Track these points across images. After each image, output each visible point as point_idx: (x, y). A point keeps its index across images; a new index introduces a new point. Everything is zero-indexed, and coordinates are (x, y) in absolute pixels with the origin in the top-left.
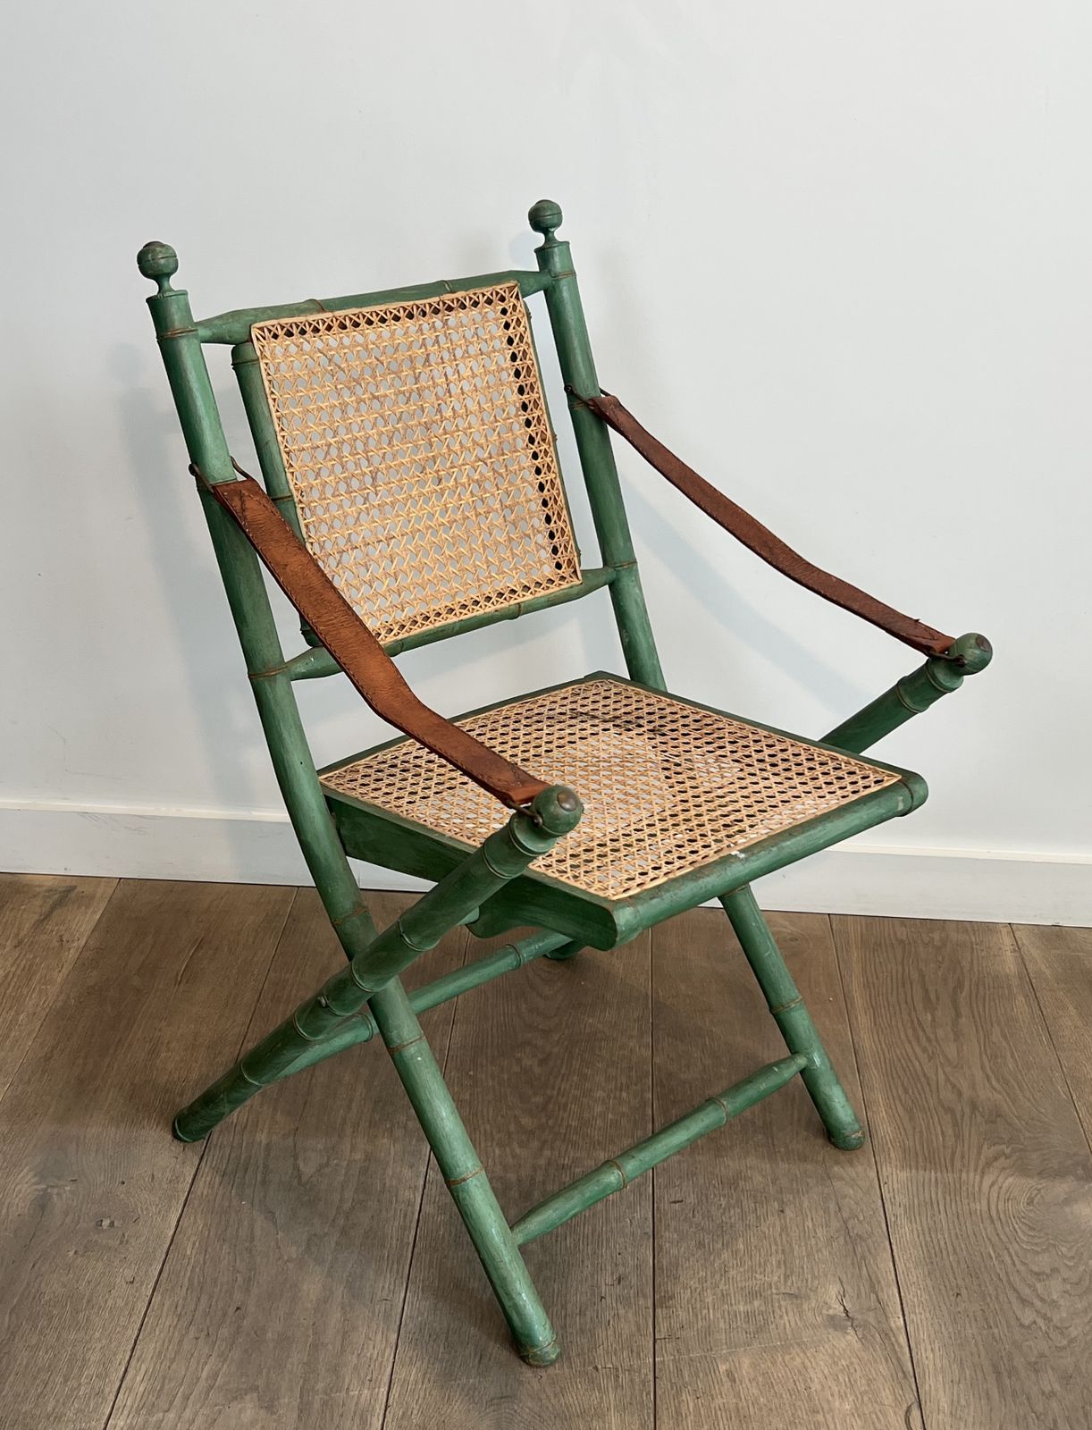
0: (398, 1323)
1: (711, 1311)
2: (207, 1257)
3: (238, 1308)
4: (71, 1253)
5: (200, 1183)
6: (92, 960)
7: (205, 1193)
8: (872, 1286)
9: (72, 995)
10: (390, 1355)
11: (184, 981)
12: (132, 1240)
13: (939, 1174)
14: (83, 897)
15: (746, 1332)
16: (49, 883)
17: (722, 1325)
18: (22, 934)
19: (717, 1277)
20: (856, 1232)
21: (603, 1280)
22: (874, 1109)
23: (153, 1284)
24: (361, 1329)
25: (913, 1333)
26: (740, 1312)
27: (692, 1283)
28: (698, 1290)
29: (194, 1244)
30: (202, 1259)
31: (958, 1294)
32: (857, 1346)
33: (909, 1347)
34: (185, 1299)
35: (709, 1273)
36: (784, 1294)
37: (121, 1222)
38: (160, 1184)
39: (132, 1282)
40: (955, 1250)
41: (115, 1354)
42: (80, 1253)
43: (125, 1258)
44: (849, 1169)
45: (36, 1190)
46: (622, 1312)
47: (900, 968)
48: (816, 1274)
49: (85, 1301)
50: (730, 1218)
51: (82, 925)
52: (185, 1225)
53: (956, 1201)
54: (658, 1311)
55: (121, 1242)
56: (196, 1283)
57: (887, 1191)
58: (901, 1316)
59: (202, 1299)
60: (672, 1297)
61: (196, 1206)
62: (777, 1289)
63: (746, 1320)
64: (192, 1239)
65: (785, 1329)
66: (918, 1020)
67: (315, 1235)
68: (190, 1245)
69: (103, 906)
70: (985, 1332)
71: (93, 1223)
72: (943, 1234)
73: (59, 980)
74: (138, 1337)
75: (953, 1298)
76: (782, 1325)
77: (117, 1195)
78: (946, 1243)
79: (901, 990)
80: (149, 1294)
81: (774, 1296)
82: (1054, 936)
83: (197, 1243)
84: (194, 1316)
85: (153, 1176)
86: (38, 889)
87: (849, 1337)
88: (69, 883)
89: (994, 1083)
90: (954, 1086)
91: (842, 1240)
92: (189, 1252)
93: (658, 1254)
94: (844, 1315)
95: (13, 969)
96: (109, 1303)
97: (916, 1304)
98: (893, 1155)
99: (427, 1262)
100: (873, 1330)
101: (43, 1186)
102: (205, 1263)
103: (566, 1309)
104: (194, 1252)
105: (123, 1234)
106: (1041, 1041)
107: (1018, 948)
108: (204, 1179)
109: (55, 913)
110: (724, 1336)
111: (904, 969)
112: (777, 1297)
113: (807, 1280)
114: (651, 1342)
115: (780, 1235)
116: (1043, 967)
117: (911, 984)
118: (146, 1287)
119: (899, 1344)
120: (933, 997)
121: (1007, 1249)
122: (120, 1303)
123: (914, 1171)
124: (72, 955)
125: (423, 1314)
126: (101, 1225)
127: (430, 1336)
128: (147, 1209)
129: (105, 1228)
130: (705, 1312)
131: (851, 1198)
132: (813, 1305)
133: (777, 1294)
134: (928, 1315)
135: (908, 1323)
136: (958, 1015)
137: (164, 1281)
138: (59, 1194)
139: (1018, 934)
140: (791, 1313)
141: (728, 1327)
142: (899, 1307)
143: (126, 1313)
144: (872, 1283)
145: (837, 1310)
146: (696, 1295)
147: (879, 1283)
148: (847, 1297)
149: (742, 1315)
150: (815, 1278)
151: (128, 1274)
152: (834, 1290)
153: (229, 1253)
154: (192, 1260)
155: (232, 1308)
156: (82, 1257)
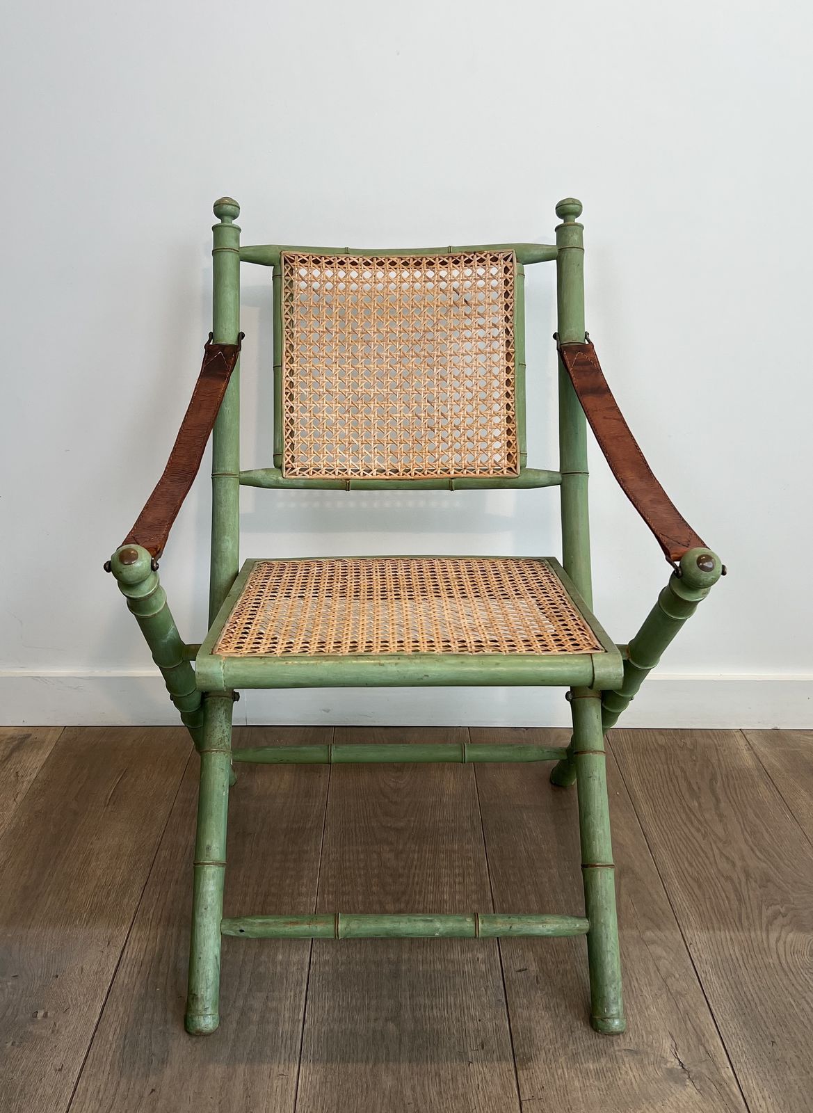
0: (294, 1097)
1: (565, 1070)
2: (126, 1041)
3: (153, 1090)
4: (9, 1045)
5: (121, 974)
6: (41, 790)
7: (126, 982)
8: (700, 1040)
9: (23, 819)
11: (112, 803)
12: (62, 1029)
13: (732, 934)
14: (36, 742)
15: (599, 1090)
16: (10, 733)
17: (577, 1084)
19: (566, 1036)
20: (675, 988)
21: (468, 1046)
22: (669, 881)
23: (78, 1071)
24: (262, 1105)
25: (743, 1082)
26: (590, 1069)
27: (545, 1044)
28: (551, 1051)
29: (115, 1030)
30: (121, 1043)
31: (773, 1042)
32: (698, 1097)
33: (743, 1095)
34: (106, 1085)
35: (558, 1034)
36: (625, 1050)
37: (54, 1012)
38: (88, 975)
39: (60, 1070)
40: (760, 1000)
42: (17, 1043)
43: (55, 1046)
44: (658, 933)
46: (488, 1077)
47: (666, 766)
48: (649, 1029)
49: (18, 1090)
50: (568, 982)
51: (33, 764)
52: (108, 1013)
53: (752, 957)
54: (520, 1072)
55: (53, 1031)
56: (116, 1067)
57: (693, 950)
58: (729, 1067)
59: (121, 1083)
60: (529, 1059)
61: (118, 994)
62: (618, 1046)
63: (597, 1077)
64: (114, 1026)
65: (632, 1084)
66: (688, 806)
68: (112, 1030)
69: (50, 748)
70: (804, 1077)
71: (29, 1015)
72: (748, 987)
73: (14, 807)
75: (769, 1046)
76: (629, 1081)
77: (51, 988)
78: (752, 995)
79: (670, 784)
80: (75, 1080)
81: (617, 1053)
82: (775, 737)
83: (119, 1029)
84: (114, 1100)
85: (82, 969)
86: (2, 738)
87: (688, 1090)
88: (26, 732)
89: (758, 853)
90: (727, 858)
91: (665, 998)
92: (111, 1038)
93: (513, 1019)
94: (680, 1068)
96: (40, 1091)
97: (740, 1054)
98: (691, 919)
99: (316, 1039)
100: (709, 1082)
102: (124, 1048)
104: (115, 1037)
105: (55, 1024)
106: (786, 818)
107: (750, 747)
108: (124, 970)
109: (15, 754)
110: (580, 1095)
111: (668, 768)
112: (620, 1054)
113: (643, 1036)
114: (518, 1104)
116: (773, 761)
117: (677, 779)
118: (73, 1073)
119: (733, 1094)
120: (696, 788)
121: (804, 998)
122: (49, 1091)
123: (711, 932)
124: (25, 786)
125: (315, 1087)
126: (36, 1017)
127: (323, 1108)
128: (76, 1000)
129: (39, 1019)
130: (560, 1071)
131: (664, 958)
132: (652, 1059)
133: (619, 1051)
134: (752, 1064)
135: (736, 1072)
136: (718, 800)
137: (89, 1067)
139: (748, 737)
140: (634, 1070)
141: (582, 1085)
142: (727, 1058)
143: (54, 1101)
144: (698, 1035)
145: (673, 1063)
146: (550, 1056)
147: (704, 1035)
148: (679, 1050)
149: (593, 1072)
150: (648, 1033)
151: (57, 1062)
152: (667, 1044)
153: (145, 1037)
154: (114, 1046)
155: (148, 1090)
156: (18, 1047)
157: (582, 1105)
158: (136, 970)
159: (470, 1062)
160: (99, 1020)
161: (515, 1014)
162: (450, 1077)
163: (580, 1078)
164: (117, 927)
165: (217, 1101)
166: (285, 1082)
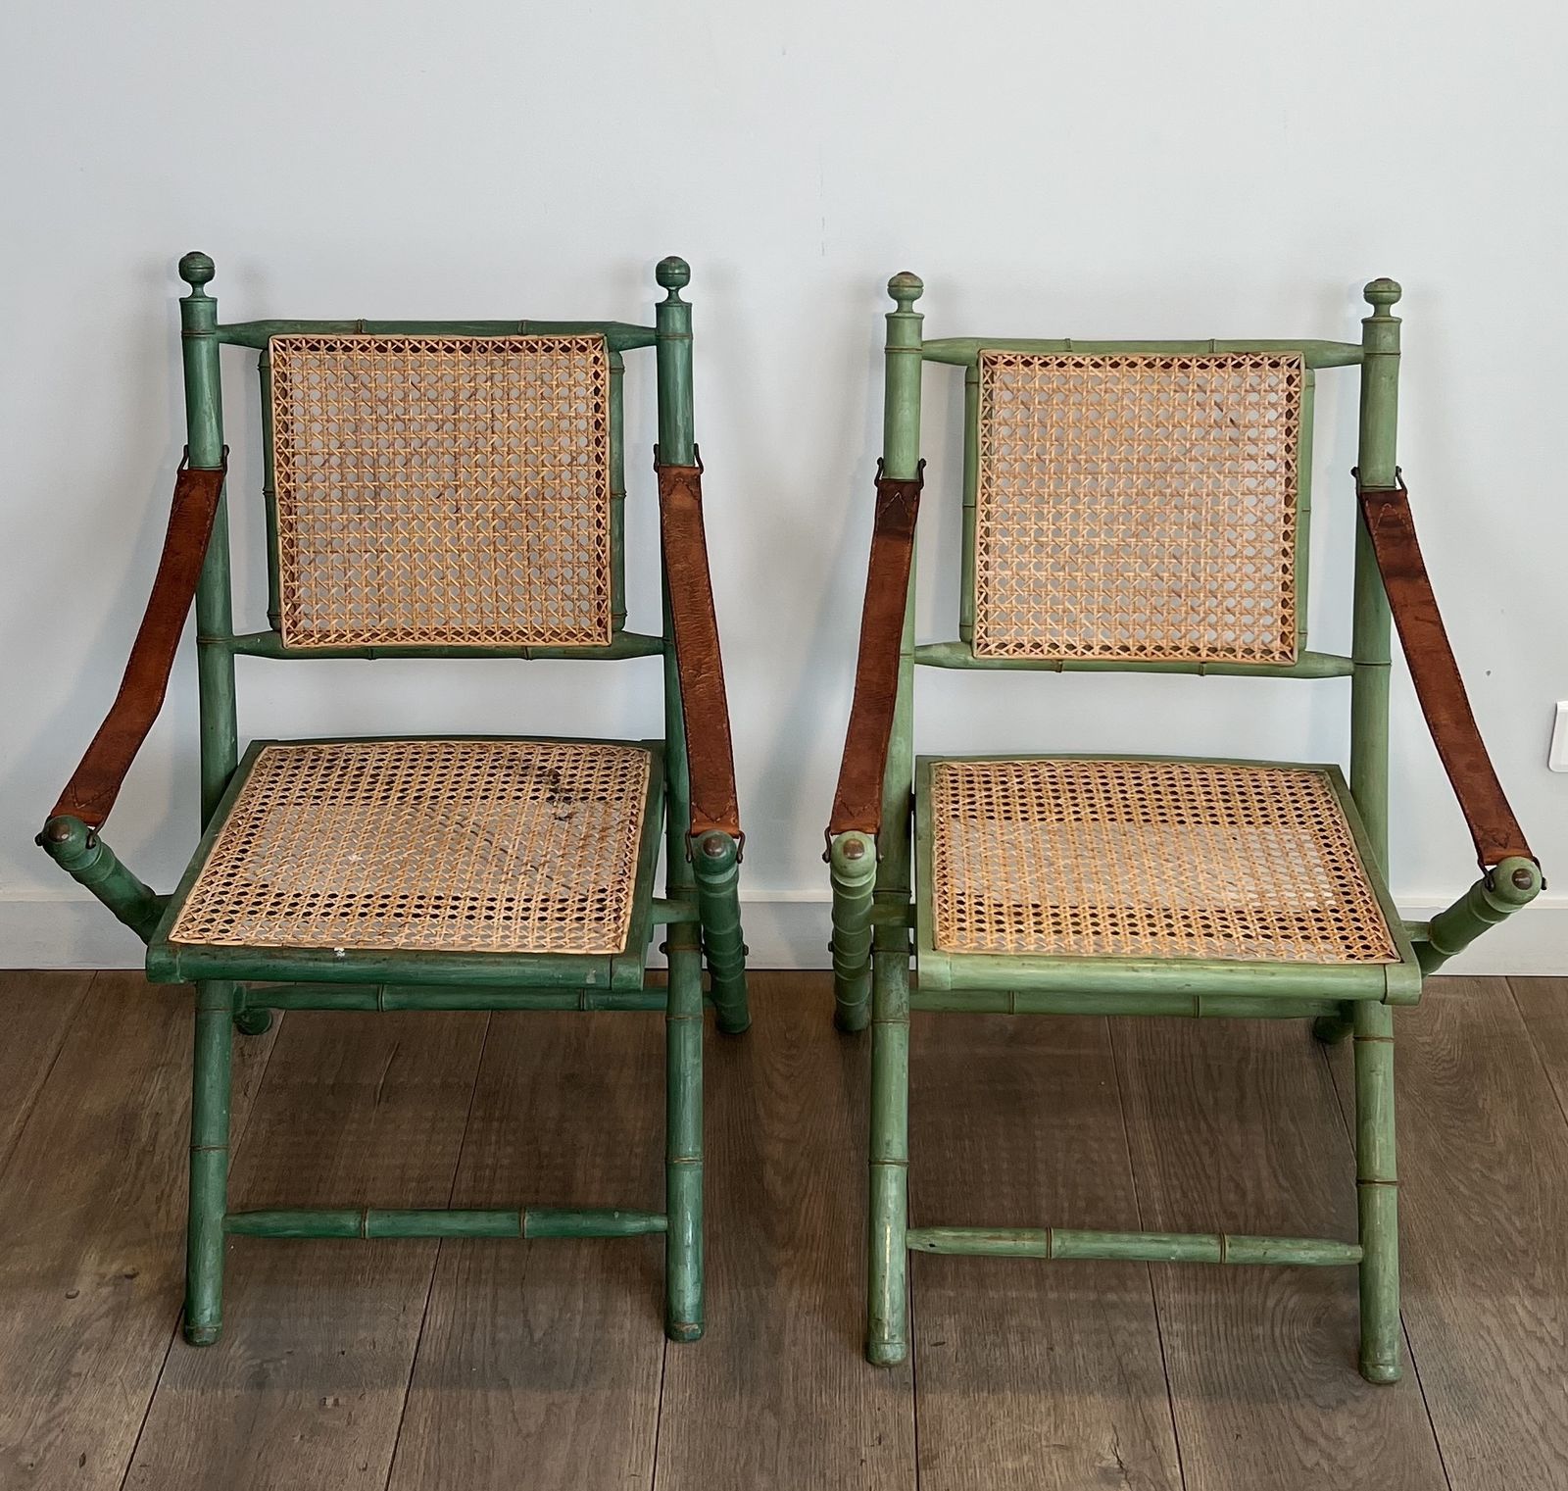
1: (978, 1470)
2: (441, 1435)
4: (297, 1439)
5: (426, 1347)
6: (280, 1077)
7: (432, 1360)
8: (1148, 1431)
12: (361, 1421)
13: (1219, 1295)
20: (1130, 1368)
21: (862, 1440)
23: (386, 1470)
25: (1189, 1484)
26: (1008, 1469)
27: (957, 1438)
28: (964, 1446)
29: (426, 1421)
30: (435, 1437)
31: (1238, 1435)
34: (423, 1486)
35: (974, 1426)
36: (1054, 1445)
37: (346, 1398)
38: (383, 1351)
39: (365, 1469)
40: (1235, 1384)
42: (307, 1437)
43: (354, 1441)
44: (1123, 1295)
45: (251, 1365)
46: (883, 1475)
48: (1088, 1420)
50: (996, 1360)
52: (415, 1399)
53: (1237, 1327)
54: (922, 1473)
55: (349, 1424)
56: (432, 1466)
57: (1163, 1318)
58: (1178, 1465)
59: (440, 1486)
60: (936, 1457)
61: (424, 1374)
62: (1047, 1440)
63: (1015, 1477)
64: (423, 1415)
65: (1056, 1486)
67: (554, 1402)
68: (422, 1421)
70: (1265, 1478)
71: (316, 1402)
72: (1223, 1367)
75: (1232, 1439)
76: (1053, 1481)
77: (338, 1368)
78: (1226, 1377)
80: (384, 1481)
81: (1044, 1448)
83: (429, 1422)
85: (374, 1342)
91: (1115, 1378)
92: (421, 1431)
93: (920, 1407)
94: (1118, 1466)
97: (1194, 1449)
99: (675, 1430)
100: (1148, 1482)
101: (259, 1360)
102: (439, 1443)
104: (427, 1430)
105: (350, 1413)
108: (429, 1342)
112: (1047, 1449)
113: (1078, 1428)
115: (1050, 1377)
118: (381, 1473)
121: (1291, 1380)
123: (1192, 1293)
126: (325, 1404)
128: (373, 1382)
129: (329, 1406)
130: (971, 1470)
131: (1124, 1328)
132: (1085, 1456)
133: (1047, 1446)
134: (1206, 1460)
135: (1185, 1472)
137: (399, 1466)
138: (276, 1369)
140: (1062, 1469)
142: (1176, 1455)
144: (1147, 1427)
145: (1111, 1461)
146: (961, 1452)
147: (1155, 1427)
148: (1121, 1446)
149: (1011, 1472)
150: (1087, 1425)
151: (361, 1460)
152: (1107, 1438)
153: (464, 1430)
154: (426, 1441)
156: (309, 1441)
158: (444, 1342)
159: (862, 1461)
160: (405, 1408)
161: (924, 1401)
162: (837, 1477)
163: (995, 1480)
164: (412, 1286)
166: (637, 1483)
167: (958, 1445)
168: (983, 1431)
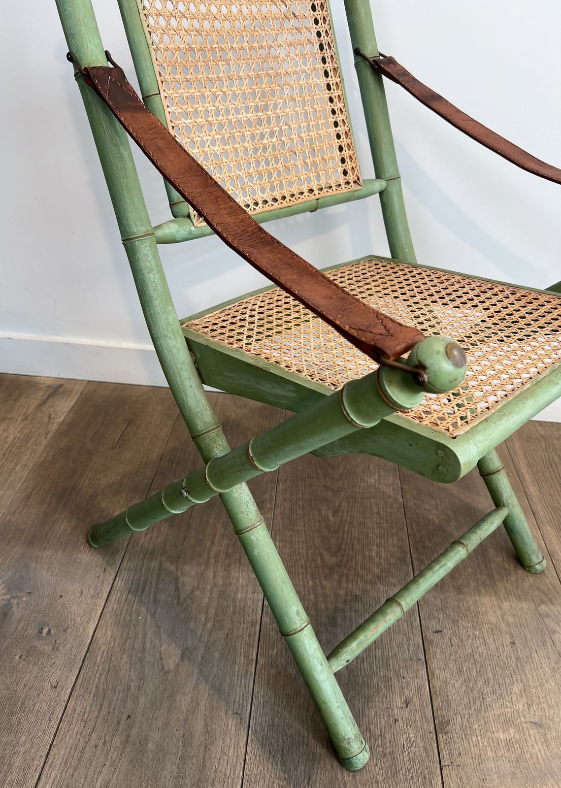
1: (479, 738)
2: (111, 665)
3: (129, 717)
4: (17, 657)
5: (113, 599)
6: (66, 431)
7: (115, 607)
9: (50, 454)
10: (239, 773)
11: (118, 446)
12: (61, 648)
14: (66, 391)
15: (509, 761)
16: (49, 383)
17: (490, 753)
18: (28, 413)
21: (395, 703)
22: (556, 557)
23: (69, 690)
24: (218, 742)
26: (501, 739)
27: (461, 709)
28: (466, 716)
29: (103, 653)
30: (107, 666)
34: (91, 705)
35: (471, 699)
36: (530, 722)
37: (56, 630)
38: (86, 600)
39: (55, 687)
41: (33, 759)
42: (24, 657)
43: (54, 663)
44: (552, 608)
45: (3, 600)
46: (412, 736)
47: (546, 454)
48: (550, 703)
49: (19, 703)
50: (478, 648)
51: (63, 408)
52: (99, 636)
54: (439, 735)
55: (53, 649)
56: (101, 689)
59: (104, 706)
60: (448, 723)
61: (108, 619)
62: (524, 717)
63: (507, 748)
65: (538, 757)
67: (187, 649)
68: (100, 653)
69: (76, 397)
71: (36, 631)
73: (44, 443)
74: (53, 742)
76: (535, 754)
77: (56, 607)
79: (551, 469)
80: (66, 698)
81: (523, 724)
83: (105, 652)
84: (96, 723)
85: (83, 592)
86: (42, 386)
88: (60, 382)
93: (432, 680)
95: (19, 435)
96: (37, 706)
99: (266, 678)
101: (8, 597)
102: (109, 672)
103: (370, 730)
104: (102, 660)
105: (56, 642)
108: (115, 596)
109: (50, 400)
110: (493, 765)
111: (549, 455)
112: (526, 725)
113: (545, 710)
114: (439, 769)
115: (516, 665)
117: (556, 465)
118: (65, 691)
122: (45, 707)
124: (54, 427)
125: (264, 731)
126: (41, 633)
128: (74, 620)
129: (44, 635)
130: (474, 738)
132: (554, 734)
133: (525, 723)
137: (78, 687)
138: (18, 604)
140: (539, 743)
141: (494, 755)
143: (48, 717)
146: (465, 722)
149: (503, 743)
150: (550, 707)
151: (54, 679)
153: (126, 663)
154: (100, 668)
155: (125, 716)
156: (25, 660)
157: (495, 776)
158: (124, 597)
159: (396, 720)
160: (91, 641)
161: (433, 675)
162: (379, 733)
163: (493, 748)
164: (112, 556)
165: (181, 735)
166: (239, 721)
167: (462, 715)
168: (478, 703)
